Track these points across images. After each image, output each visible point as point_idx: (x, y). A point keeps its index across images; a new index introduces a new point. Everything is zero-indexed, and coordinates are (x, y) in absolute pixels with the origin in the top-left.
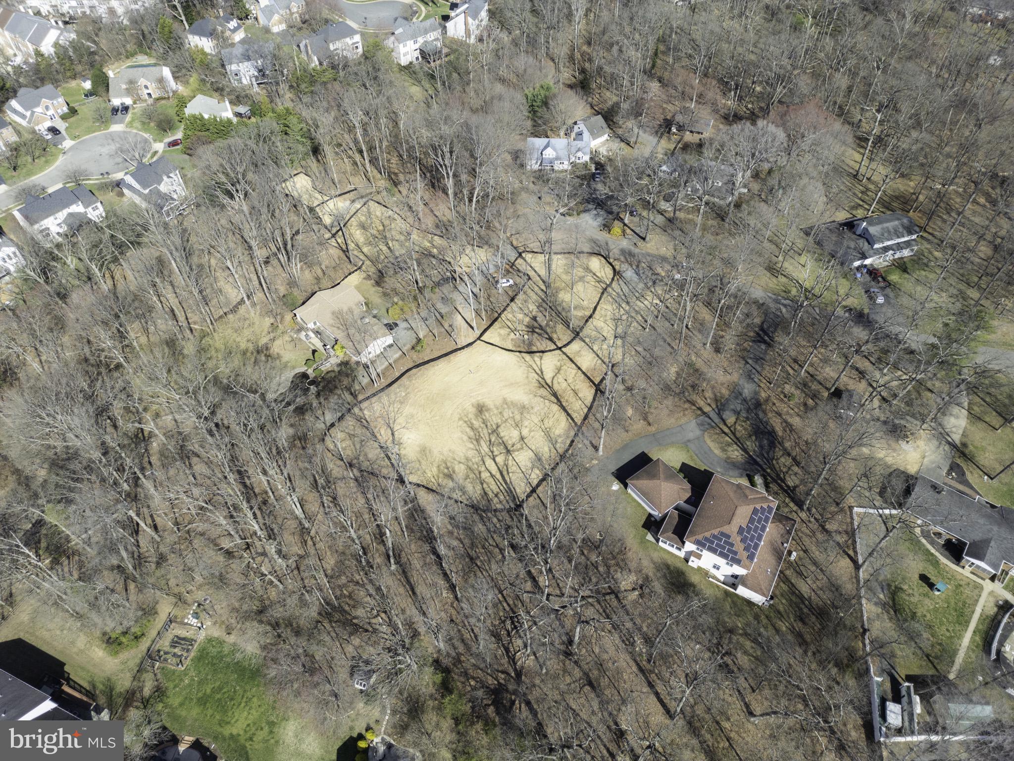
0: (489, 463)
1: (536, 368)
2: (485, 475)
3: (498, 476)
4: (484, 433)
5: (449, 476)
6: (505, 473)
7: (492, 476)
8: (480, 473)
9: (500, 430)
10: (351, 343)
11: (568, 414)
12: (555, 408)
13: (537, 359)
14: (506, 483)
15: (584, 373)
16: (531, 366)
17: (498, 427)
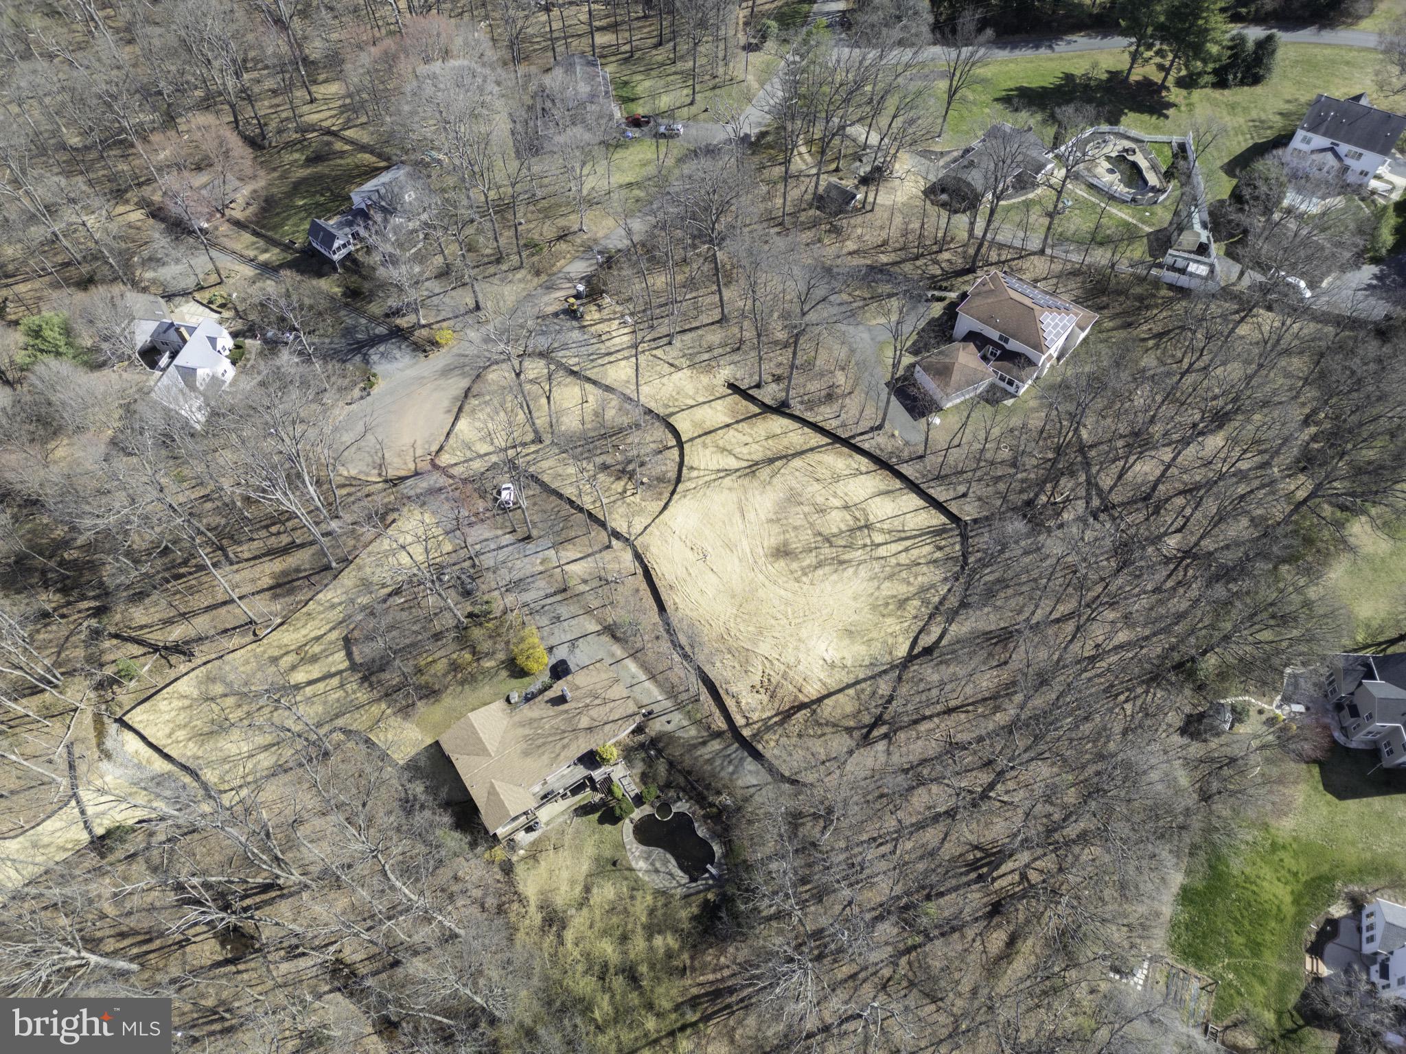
0: (882, 551)
1: (713, 477)
2: (903, 558)
3: (908, 543)
4: (827, 551)
5: (902, 603)
6: (903, 535)
7: (907, 550)
8: (898, 564)
9: (826, 532)
10: (607, 727)
11: (812, 449)
12: (797, 463)
13: (695, 474)
14: (920, 535)
15: (737, 422)
16: (708, 484)
17: (820, 534)
